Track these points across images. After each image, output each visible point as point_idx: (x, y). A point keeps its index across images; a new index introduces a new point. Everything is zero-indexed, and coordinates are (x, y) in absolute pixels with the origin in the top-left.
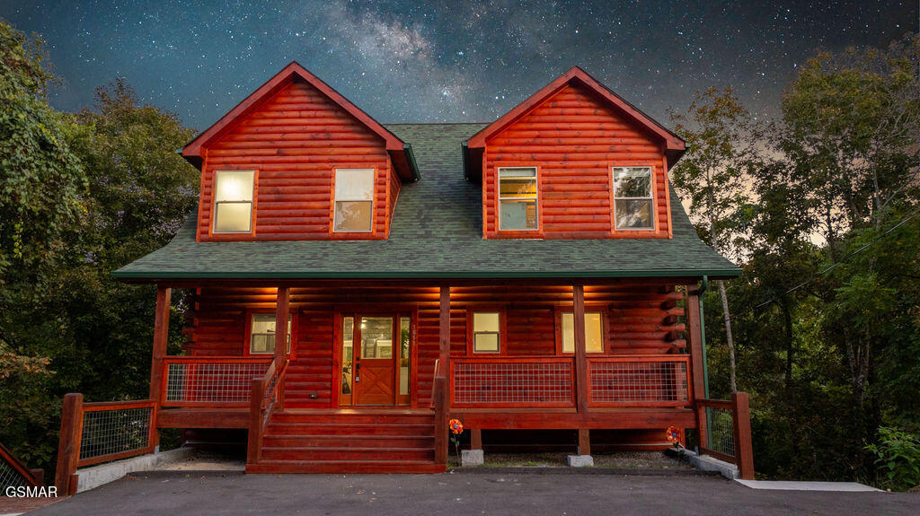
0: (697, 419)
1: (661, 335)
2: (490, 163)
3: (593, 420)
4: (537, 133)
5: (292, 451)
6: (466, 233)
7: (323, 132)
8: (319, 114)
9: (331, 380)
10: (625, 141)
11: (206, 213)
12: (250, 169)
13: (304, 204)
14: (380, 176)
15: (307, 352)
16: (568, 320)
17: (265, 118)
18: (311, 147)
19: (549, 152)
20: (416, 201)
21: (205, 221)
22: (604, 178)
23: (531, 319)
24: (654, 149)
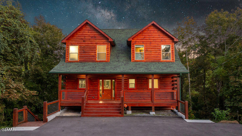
0: (178, 104)
1: (171, 84)
2: (133, 44)
3: (155, 104)
4: (144, 37)
5: (91, 112)
6: (127, 60)
7: (94, 36)
8: (93, 32)
9: (97, 94)
10: (165, 39)
11: (67, 56)
12: (77, 45)
13: (90, 54)
14: (107, 47)
15: (92, 88)
16: (150, 81)
17: (80, 33)
18: (91, 40)
19: (147, 41)
20: (116, 52)
21: (67, 58)
22: (159, 48)
23: (142, 81)
24: (171, 41)
